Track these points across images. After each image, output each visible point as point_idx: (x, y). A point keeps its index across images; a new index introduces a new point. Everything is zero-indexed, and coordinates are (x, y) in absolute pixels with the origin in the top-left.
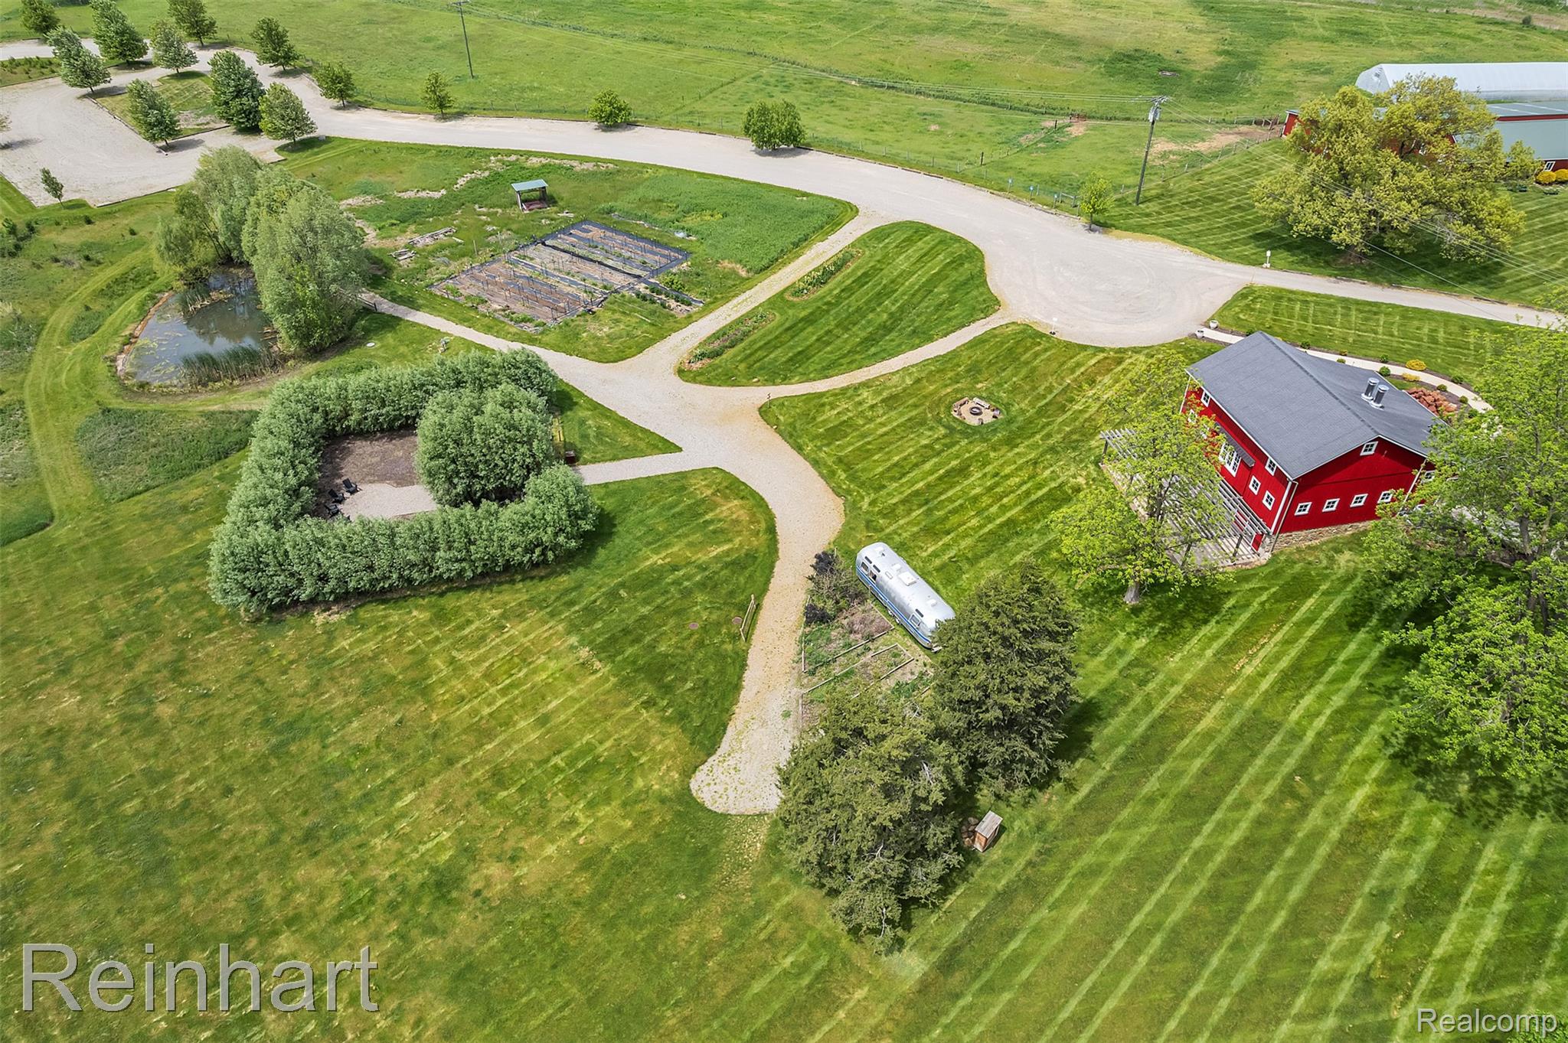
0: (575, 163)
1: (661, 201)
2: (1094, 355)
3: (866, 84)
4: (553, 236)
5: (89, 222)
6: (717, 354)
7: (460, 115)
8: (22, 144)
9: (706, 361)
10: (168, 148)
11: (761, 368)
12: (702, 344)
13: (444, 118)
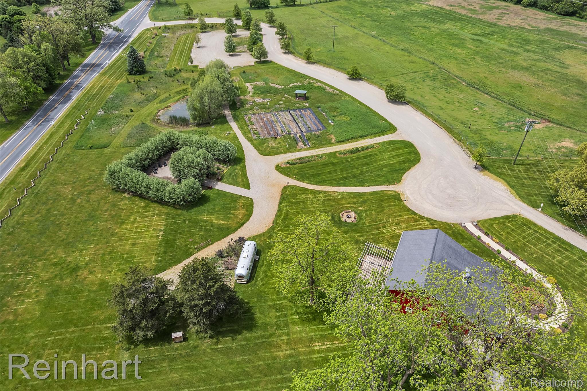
0: (328, 88)
1: (338, 108)
2: (410, 214)
3: (469, 85)
4: (294, 110)
5: (193, 72)
6: (294, 164)
7: (313, 63)
8: (203, 47)
9: (288, 165)
10: (232, 55)
11: (301, 174)
12: (294, 160)
13: (308, 63)
